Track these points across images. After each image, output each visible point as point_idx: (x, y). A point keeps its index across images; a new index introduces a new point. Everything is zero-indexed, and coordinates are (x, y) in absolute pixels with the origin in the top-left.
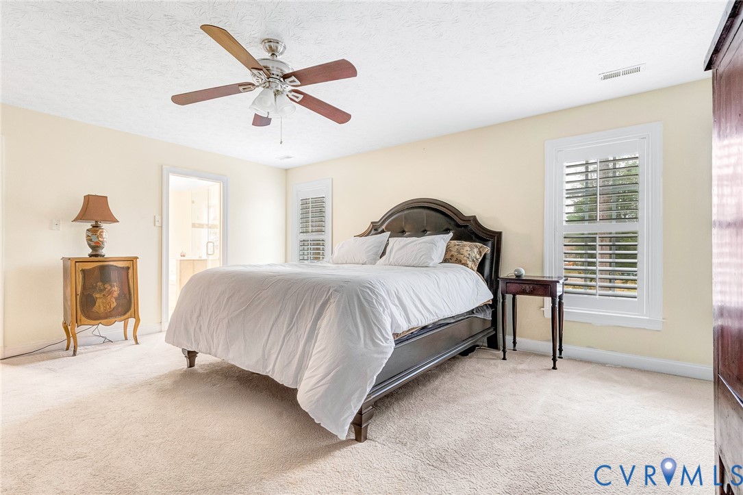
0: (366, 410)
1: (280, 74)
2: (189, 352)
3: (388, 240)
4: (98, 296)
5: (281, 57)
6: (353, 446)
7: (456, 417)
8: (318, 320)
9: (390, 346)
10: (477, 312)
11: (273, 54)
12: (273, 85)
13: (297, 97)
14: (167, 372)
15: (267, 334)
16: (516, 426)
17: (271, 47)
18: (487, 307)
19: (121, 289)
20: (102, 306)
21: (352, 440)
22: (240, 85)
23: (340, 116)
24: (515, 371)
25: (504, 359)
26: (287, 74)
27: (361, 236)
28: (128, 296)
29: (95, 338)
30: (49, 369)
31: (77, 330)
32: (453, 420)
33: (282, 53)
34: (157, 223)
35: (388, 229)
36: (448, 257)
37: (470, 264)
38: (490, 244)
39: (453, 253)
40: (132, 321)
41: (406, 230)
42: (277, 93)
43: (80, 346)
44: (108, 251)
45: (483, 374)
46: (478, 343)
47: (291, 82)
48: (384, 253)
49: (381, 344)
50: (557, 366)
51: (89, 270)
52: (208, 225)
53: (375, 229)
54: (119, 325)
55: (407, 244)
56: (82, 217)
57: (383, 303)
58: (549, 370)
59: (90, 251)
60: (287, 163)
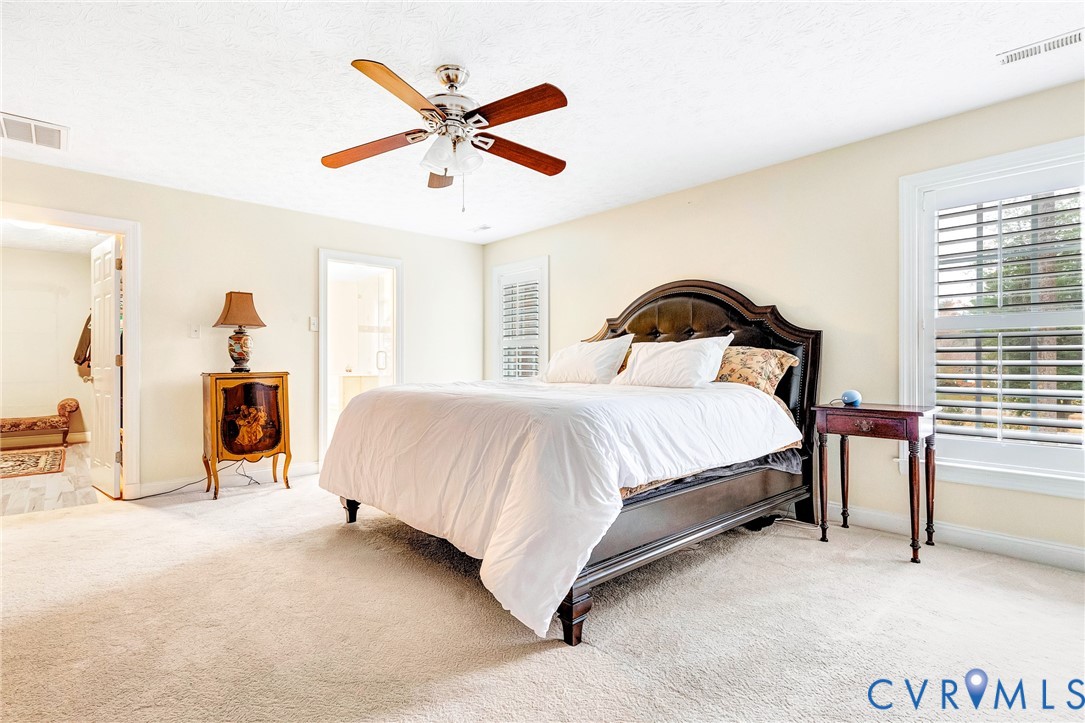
0: (579, 599)
1: (462, 113)
2: (348, 501)
3: (630, 347)
4: (241, 422)
5: (463, 87)
6: (559, 649)
7: (726, 623)
8: (512, 463)
9: (613, 506)
10: (773, 460)
11: (452, 86)
12: (451, 130)
13: (486, 143)
14: (321, 527)
15: (445, 481)
16: (828, 648)
17: (448, 77)
18: (794, 454)
19: (269, 415)
20: (246, 437)
21: (560, 640)
22: (408, 134)
23: (551, 165)
24: (841, 560)
25: (824, 539)
26: (471, 112)
27: (589, 340)
28: (276, 423)
29: (241, 477)
30: (187, 514)
31: (219, 466)
32: (720, 628)
33: (463, 83)
34: (312, 327)
35: (632, 329)
36: (726, 372)
37: (763, 383)
38: (800, 350)
39: (733, 366)
40: (282, 457)
41: (660, 330)
42: (456, 141)
43: (222, 488)
44: (254, 365)
45: (782, 560)
46: (776, 512)
47: (476, 122)
48: (623, 367)
49: (600, 501)
50: (920, 557)
51: (232, 389)
52: (378, 328)
53: (613, 329)
54: (266, 462)
55: (660, 352)
56: (225, 320)
57: (606, 442)
58: (906, 562)
59: (232, 364)
60: (483, 237)
